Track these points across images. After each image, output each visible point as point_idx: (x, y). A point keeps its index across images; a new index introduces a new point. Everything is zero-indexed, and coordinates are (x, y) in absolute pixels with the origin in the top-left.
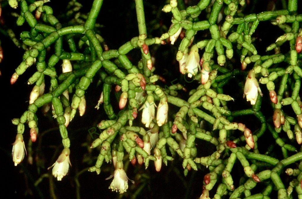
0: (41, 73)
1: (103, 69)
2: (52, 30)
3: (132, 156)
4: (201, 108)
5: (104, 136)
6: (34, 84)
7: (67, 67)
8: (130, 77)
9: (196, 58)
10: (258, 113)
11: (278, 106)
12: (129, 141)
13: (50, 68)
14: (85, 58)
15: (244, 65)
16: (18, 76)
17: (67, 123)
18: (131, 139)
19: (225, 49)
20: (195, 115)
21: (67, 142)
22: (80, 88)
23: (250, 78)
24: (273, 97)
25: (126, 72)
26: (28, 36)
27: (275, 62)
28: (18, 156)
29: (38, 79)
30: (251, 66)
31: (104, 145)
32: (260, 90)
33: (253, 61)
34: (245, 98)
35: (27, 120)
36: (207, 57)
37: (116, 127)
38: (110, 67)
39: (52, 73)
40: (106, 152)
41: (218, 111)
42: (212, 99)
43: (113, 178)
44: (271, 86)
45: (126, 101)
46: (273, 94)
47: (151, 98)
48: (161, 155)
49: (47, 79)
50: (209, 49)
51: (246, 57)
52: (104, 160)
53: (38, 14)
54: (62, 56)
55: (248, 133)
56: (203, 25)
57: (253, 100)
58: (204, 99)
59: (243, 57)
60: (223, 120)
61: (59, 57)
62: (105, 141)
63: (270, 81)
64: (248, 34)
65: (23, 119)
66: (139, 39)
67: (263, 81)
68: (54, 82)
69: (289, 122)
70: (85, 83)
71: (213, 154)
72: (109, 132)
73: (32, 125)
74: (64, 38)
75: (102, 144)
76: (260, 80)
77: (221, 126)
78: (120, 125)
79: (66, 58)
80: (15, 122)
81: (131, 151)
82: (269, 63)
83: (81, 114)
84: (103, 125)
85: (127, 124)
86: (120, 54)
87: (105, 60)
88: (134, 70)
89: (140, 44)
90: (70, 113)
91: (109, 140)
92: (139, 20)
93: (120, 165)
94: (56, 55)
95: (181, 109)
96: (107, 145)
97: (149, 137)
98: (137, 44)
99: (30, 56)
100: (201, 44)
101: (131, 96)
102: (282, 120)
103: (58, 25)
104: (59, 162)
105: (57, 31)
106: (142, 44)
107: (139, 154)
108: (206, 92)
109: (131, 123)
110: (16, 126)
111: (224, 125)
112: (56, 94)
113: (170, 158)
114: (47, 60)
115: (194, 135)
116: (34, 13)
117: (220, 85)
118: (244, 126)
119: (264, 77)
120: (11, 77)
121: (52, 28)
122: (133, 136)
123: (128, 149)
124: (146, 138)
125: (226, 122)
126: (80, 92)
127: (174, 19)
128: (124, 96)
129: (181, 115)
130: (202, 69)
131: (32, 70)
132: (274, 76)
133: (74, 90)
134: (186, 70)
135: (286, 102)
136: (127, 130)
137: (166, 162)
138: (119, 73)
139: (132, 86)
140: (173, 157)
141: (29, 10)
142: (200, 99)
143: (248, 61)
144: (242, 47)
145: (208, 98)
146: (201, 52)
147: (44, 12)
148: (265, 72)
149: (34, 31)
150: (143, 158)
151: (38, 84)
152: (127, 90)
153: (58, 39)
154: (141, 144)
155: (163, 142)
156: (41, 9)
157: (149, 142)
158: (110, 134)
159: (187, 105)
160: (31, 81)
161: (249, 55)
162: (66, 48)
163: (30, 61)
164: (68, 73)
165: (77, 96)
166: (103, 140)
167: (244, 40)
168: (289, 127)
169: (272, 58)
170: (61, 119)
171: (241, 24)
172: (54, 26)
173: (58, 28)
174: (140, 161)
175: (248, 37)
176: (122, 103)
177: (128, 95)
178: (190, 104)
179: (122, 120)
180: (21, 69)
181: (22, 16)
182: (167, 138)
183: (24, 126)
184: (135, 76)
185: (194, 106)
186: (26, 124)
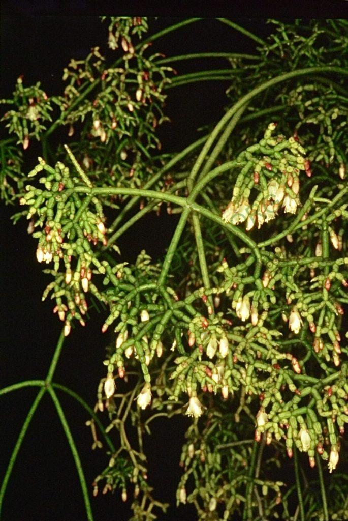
0: (125, 322)
1: (174, 316)
2: (131, 288)
3: (203, 385)
4: (256, 343)
5: (180, 369)
6: (120, 332)
7: (145, 317)
8: (195, 320)
9: (247, 305)
10: (303, 342)
11: (318, 335)
12: (200, 372)
13: (131, 318)
14: (159, 308)
15: (290, 301)
16: (107, 326)
17: (148, 362)
18: (201, 370)
19: (268, 297)
20: (252, 348)
21: (148, 378)
22: (157, 333)
23: (293, 312)
24: (312, 327)
25: (192, 317)
26: (113, 293)
27: (314, 299)
28: (110, 390)
29: (123, 327)
30: (295, 302)
31: (180, 376)
32: (302, 322)
33: (297, 297)
34: (290, 329)
35: (116, 361)
36: (255, 304)
37: (189, 361)
38: (180, 314)
39: (133, 322)
40: (182, 383)
41: (270, 344)
42: (265, 335)
43: (188, 405)
44: (310, 318)
45: (194, 340)
46: (312, 325)
47: (214, 336)
48: (227, 384)
49: (129, 327)
50: (256, 298)
51: (290, 294)
52: (181, 389)
53: (119, 274)
54: (141, 307)
55: (294, 361)
56: (249, 280)
57: (296, 329)
58: (258, 335)
59: (288, 294)
60: (274, 351)
61: (138, 309)
62: (180, 373)
63: (309, 314)
64: (291, 276)
65: (113, 360)
66: (199, 292)
67: (304, 314)
68: (135, 330)
69: (327, 348)
70: (160, 328)
71: (268, 379)
72: (184, 365)
73: (120, 364)
74: (142, 293)
75: (178, 376)
76: (301, 314)
77: (272, 356)
78: (192, 360)
79: (144, 309)
80: (106, 363)
81: (202, 381)
82: (309, 300)
83: (159, 355)
84: (178, 360)
85: (197, 359)
86: (186, 304)
87: (174, 309)
88: (198, 315)
89: (201, 295)
90: (150, 355)
91: (183, 372)
92: (203, 274)
93: (194, 394)
94: (136, 307)
95: (240, 344)
96: (182, 377)
97: (217, 370)
98: (198, 295)
99: (116, 310)
100: (251, 294)
101: (197, 336)
102: (321, 346)
103: (136, 283)
104: (143, 393)
105: (135, 289)
106: (202, 295)
107: (209, 383)
108: (259, 329)
109: (200, 358)
110: (107, 367)
111: (275, 355)
112: (137, 339)
113: (235, 388)
114: (128, 312)
115: (252, 365)
116: (116, 274)
117: (273, 319)
118: (291, 356)
119: (304, 311)
120: (101, 327)
121: (132, 286)
122: (202, 368)
123: (200, 380)
124: (215, 371)
125: (277, 353)
126: (157, 336)
127: (227, 277)
128: (192, 336)
129: (240, 348)
130: (252, 313)
131: (117, 321)
132: (312, 310)
133: (152, 335)
134: (240, 315)
135: (324, 331)
136: (198, 364)
137: (232, 392)
138: (186, 318)
139: (197, 328)
140: (238, 387)
141: (112, 273)
142: (255, 335)
143: (293, 297)
144: (286, 287)
145: (262, 335)
146: (251, 299)
147: (124, 272)
148: (305, 307)
149: (117, 289)
150: (212, 386)
151: (122, 331)
152: (194, 330)
153: (137, 294)
154: (210, 374)
155: (228, 373)
156: (122, 270)
157: (217, 373)
158: (184, 367)
159: (245, 340)
160: (117, 329)
161: (293, 292)
162: (144, 301)
163: (117, 314)
164: (146, 321)
165: (154, 339)
166: (179, 372)
167: (287, 280)
168: (327, 352)
169: (311, 296)
170: (142, 358)
171: (284, 267)
172: (133, 285)
173: (136, 286)
174: (210, 389)
175: (290, 278)
176: (191, 342)
177: (195, 335)
178: (247, 340)
179: (194, 356)
180: (110, 321)
181: (107, 278)
182: (231, 370)
183: (113, 366)
184: (199, 320)
185: (250, 341)
186: (115, 365)
